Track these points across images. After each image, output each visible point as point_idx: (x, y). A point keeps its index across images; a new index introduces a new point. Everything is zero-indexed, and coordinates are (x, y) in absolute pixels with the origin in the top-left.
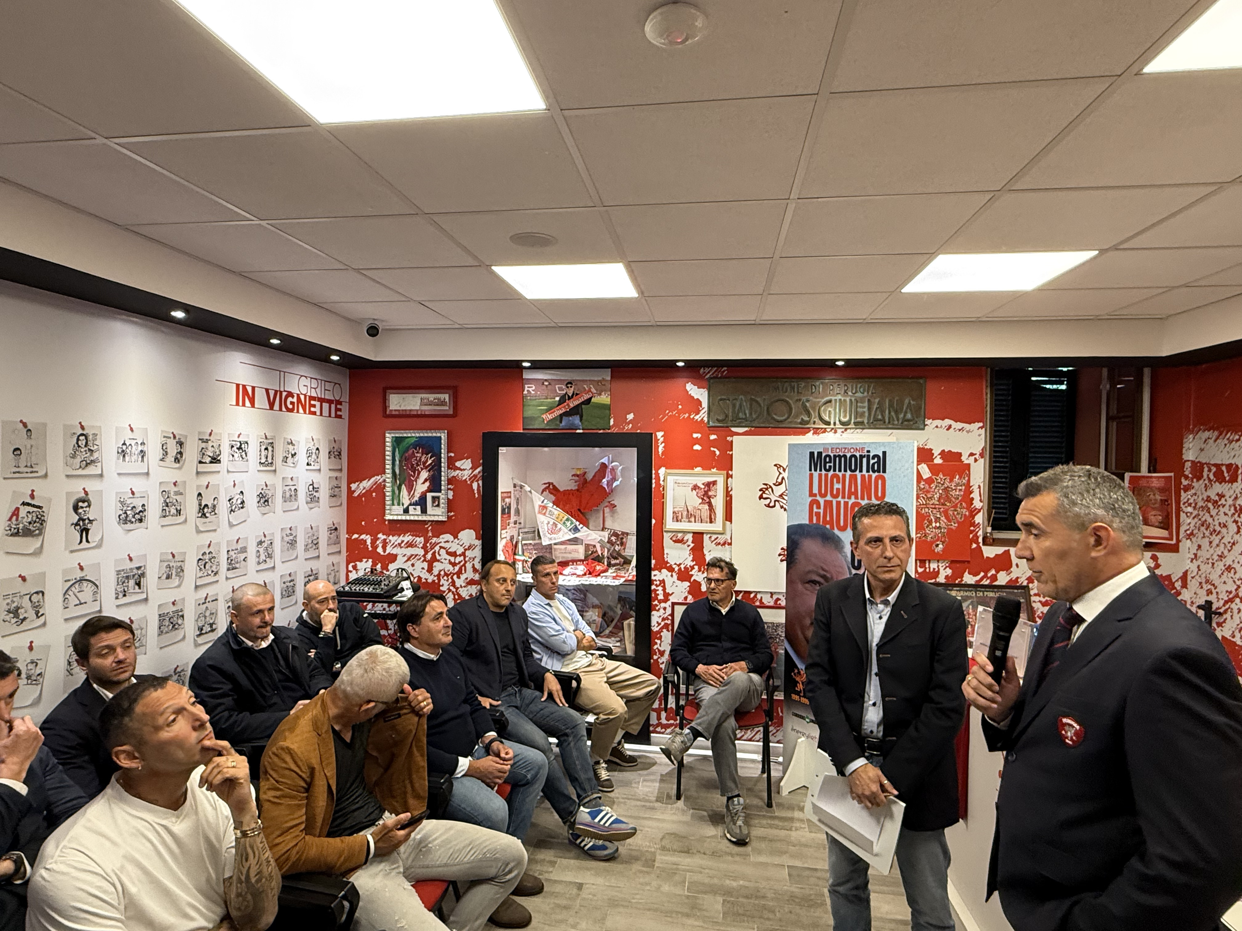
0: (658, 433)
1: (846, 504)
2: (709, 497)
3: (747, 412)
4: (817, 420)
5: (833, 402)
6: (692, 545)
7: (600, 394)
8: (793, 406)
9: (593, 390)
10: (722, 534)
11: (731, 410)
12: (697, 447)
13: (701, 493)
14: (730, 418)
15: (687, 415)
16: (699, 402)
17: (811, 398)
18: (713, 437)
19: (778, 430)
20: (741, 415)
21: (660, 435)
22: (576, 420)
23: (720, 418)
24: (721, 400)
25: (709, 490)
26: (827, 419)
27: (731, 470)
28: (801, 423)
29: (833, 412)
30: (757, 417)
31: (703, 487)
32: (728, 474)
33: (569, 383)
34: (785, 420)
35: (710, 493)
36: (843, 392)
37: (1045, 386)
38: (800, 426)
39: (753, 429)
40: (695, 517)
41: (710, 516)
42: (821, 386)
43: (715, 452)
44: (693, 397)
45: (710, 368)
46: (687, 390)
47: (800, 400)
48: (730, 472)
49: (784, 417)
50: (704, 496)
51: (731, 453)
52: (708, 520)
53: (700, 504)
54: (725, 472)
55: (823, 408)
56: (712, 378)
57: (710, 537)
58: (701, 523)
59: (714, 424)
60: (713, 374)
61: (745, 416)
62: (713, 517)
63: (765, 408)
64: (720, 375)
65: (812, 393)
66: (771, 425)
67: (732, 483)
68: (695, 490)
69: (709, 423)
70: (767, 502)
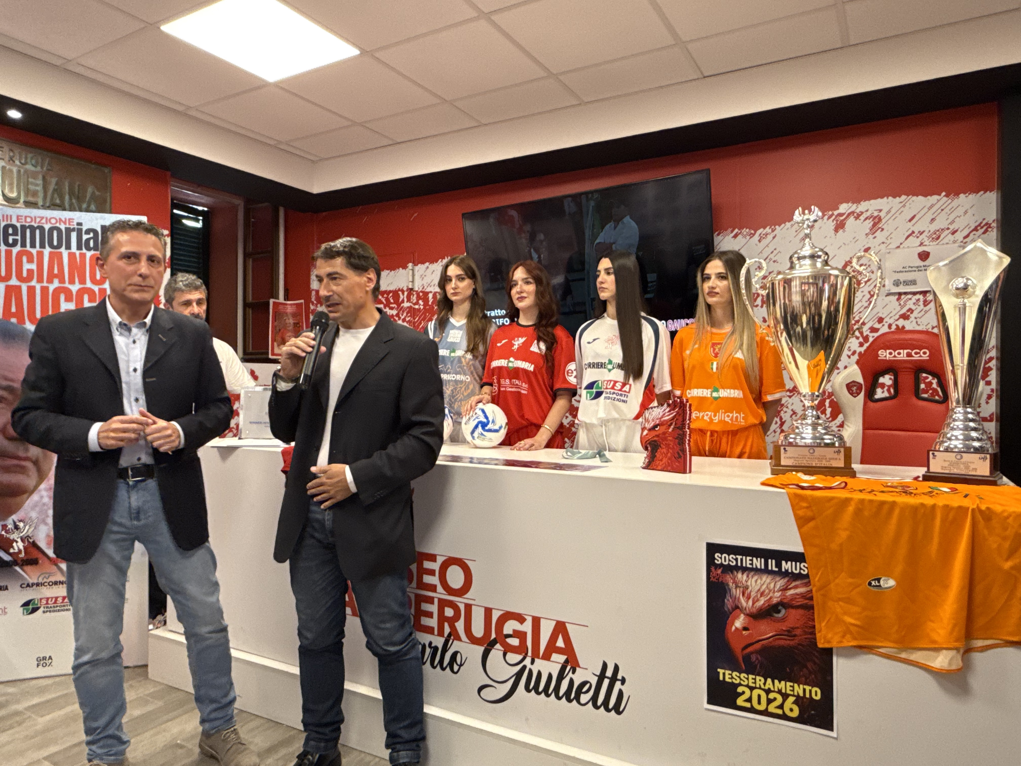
1: (44, 290)
36: (7, 158)
37: (185, 222)
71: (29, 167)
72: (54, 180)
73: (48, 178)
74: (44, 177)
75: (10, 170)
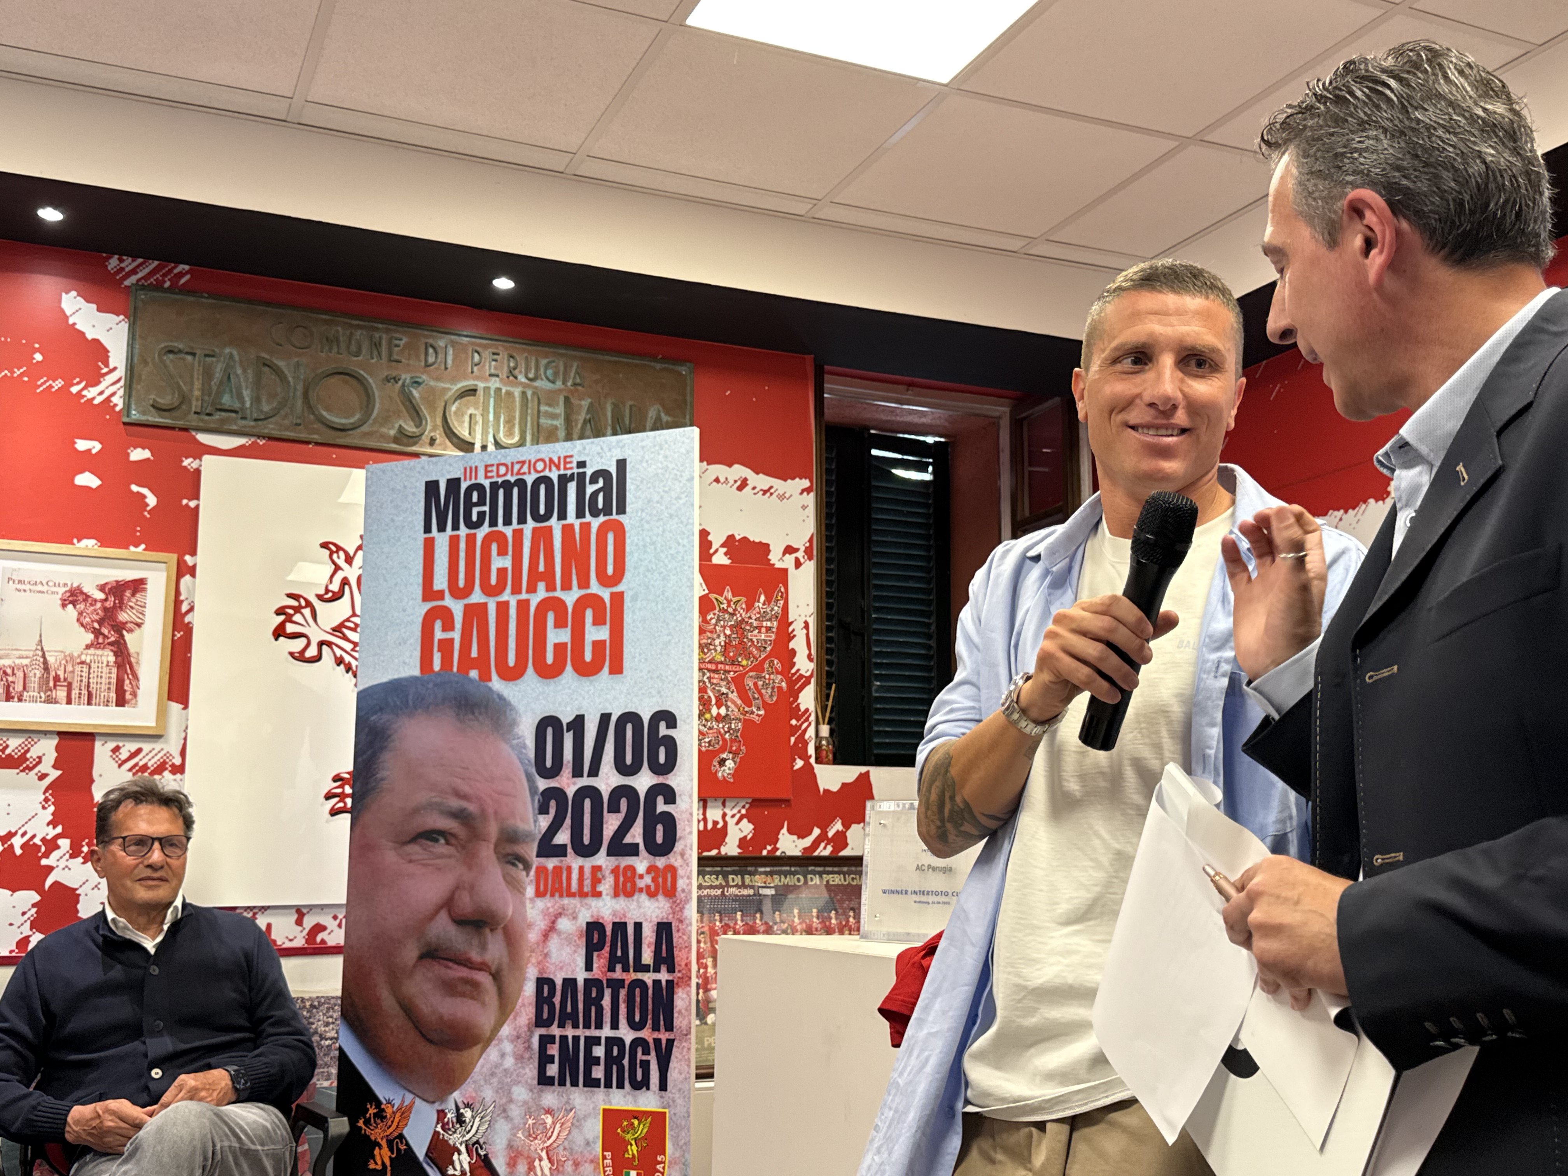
2: (120, 628)
3: (246, 394)
4: (439, 435)
5: (480, 393)
6: (55, 774)
8: (377, 394)
10: (157, 737)
11: (197, 385)
12: (87, 480)
13: (93, 614)
14: (195, 405)
15: (58, 384)
16: (99, 351)
17: (424, 377)
18: (138, 454)
19: (335, 453)
20: (227, 400)
23: (165, 401)
24: (171, 352)
25: (121, 605)
26: (463, 432)
27: (193, 553)
28: (396, 440)
29: (479, 419)
30: (275, 412)
31: (100, 596)
32: (181, 564)
34: (355, 427)
35: (123, 616)
36: (504, 372)
37: (896, 472)
38: (394, 446)
39: (261, 442)
40: (69, 686)
41: (120, 683)
42: (450, 351)
43: (144, 497)
44: (83, 334)
45: (140, 260)
46: (63, 312)
47: (396, 380)
48: (188, 558)
49: (352, 420)
50: (101, 622)
51: (192, 504)
52: (113, 695)
53: (88, 647)
54: (174, 557)
55: (454, 408)
56: (143, 288)
57: (116, 749)
58: (89, 703)
59: (143, 418)
60: (145, 278)
61: (237, 405)
62: (127, 687)
63: (300, 387)
64: (167, 284)
65: (427, 365)
66: (316, 437)
67: (192, 591)
68: (74, 603)
69: (128, 415)
70: (299, 644)
71: (542, 384)
72: (585, 403)
73: (575, 401)
74: (567, 399)
75: (508, 393)
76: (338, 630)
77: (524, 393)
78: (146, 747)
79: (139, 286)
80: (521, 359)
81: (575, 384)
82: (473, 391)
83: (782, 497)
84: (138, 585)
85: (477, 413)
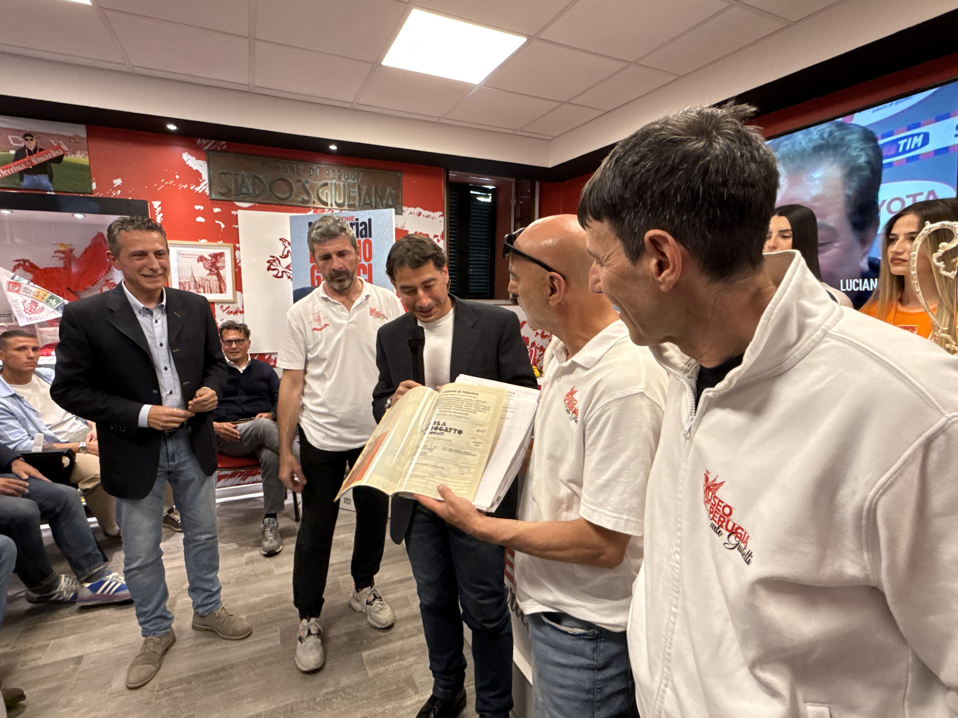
0: (154, 203)
2: (217, 268)
3: (251, 188)
4: (316, 200)
5: (329, 185)
7: (74, 153)
8: (294, 186)
9: (64, 147)
10: (234, 303)
11: (233, 185)
12: (200, 219)
13: (208, 265)
14: (234, 193)
15: (186, 186)
16: (198, 174)
17: (310, 180)
18: (216, 210)
19: (281, 208)
20: (244, 190)
21: (156, 204)
22: (44, 180)
23: (222, 192)
24: (222, 174)
25: (217, 261)
26: (324, 199)
27: (238, 243)
28: (302, 202)
29: (329, 194)
30: (260, 194)
31: (210, 258)
32: (235, 247)
33: (27, 135)
34: (287, 198)
35: (218, 265)
36: (337, 177)
37: (478, 198)
38: (301, 205)
39: (257, 205)
40: (204, 288)
41: (220, 286)
42: (318, 170)
43: (220, 225)
44: (191, 168)
45: (208, 140)
46: (183, 160)
47: (300, 181)
48: (237, 245)
49: (287, 196)
50: (211, 267)
51: (236, 226)
52: (218, 290)
53: (208, 275)
54: (232, 245)
55: (320, 190)
56: (211, 150)
57: (222, 307)
58: (211, 292)
59: (217, 197)
60: (211, 146)
61: (247, 192)
62: (222, 287)
63: (268, 186)
64: (219, 149)
65: (311, 175)
66: (274, 202)
67: (239, 256)
68: (202, 261)
69: (211, 196)
70: (275, 272)
71: (350, 181)
72: (365, 187)
73: (361, 187)
74: (359, 186)
75: (339, 185)
76: (288, 267)
77: (344, 185)
78: (231, 306)
79: (209, 150)
80: (342, 172)
81: (361, 181)
82: (326, 184)
83: (433, 218)
84: (222, 255)
85: (328, 192)
